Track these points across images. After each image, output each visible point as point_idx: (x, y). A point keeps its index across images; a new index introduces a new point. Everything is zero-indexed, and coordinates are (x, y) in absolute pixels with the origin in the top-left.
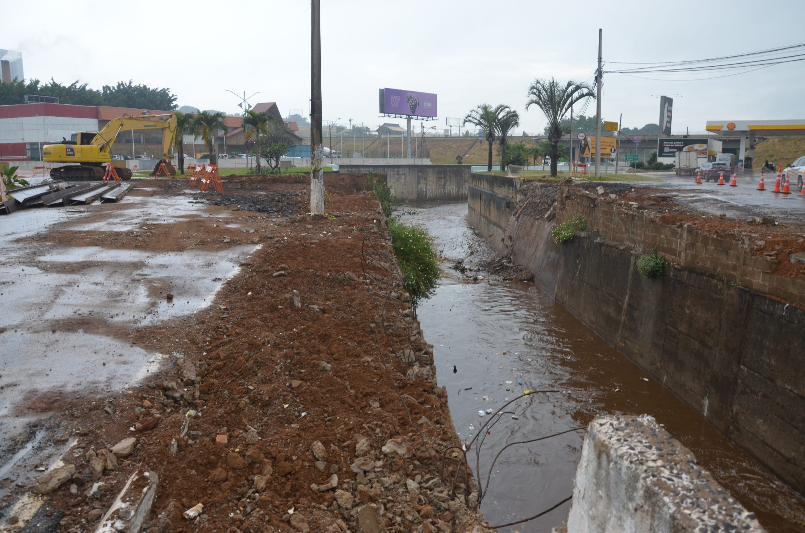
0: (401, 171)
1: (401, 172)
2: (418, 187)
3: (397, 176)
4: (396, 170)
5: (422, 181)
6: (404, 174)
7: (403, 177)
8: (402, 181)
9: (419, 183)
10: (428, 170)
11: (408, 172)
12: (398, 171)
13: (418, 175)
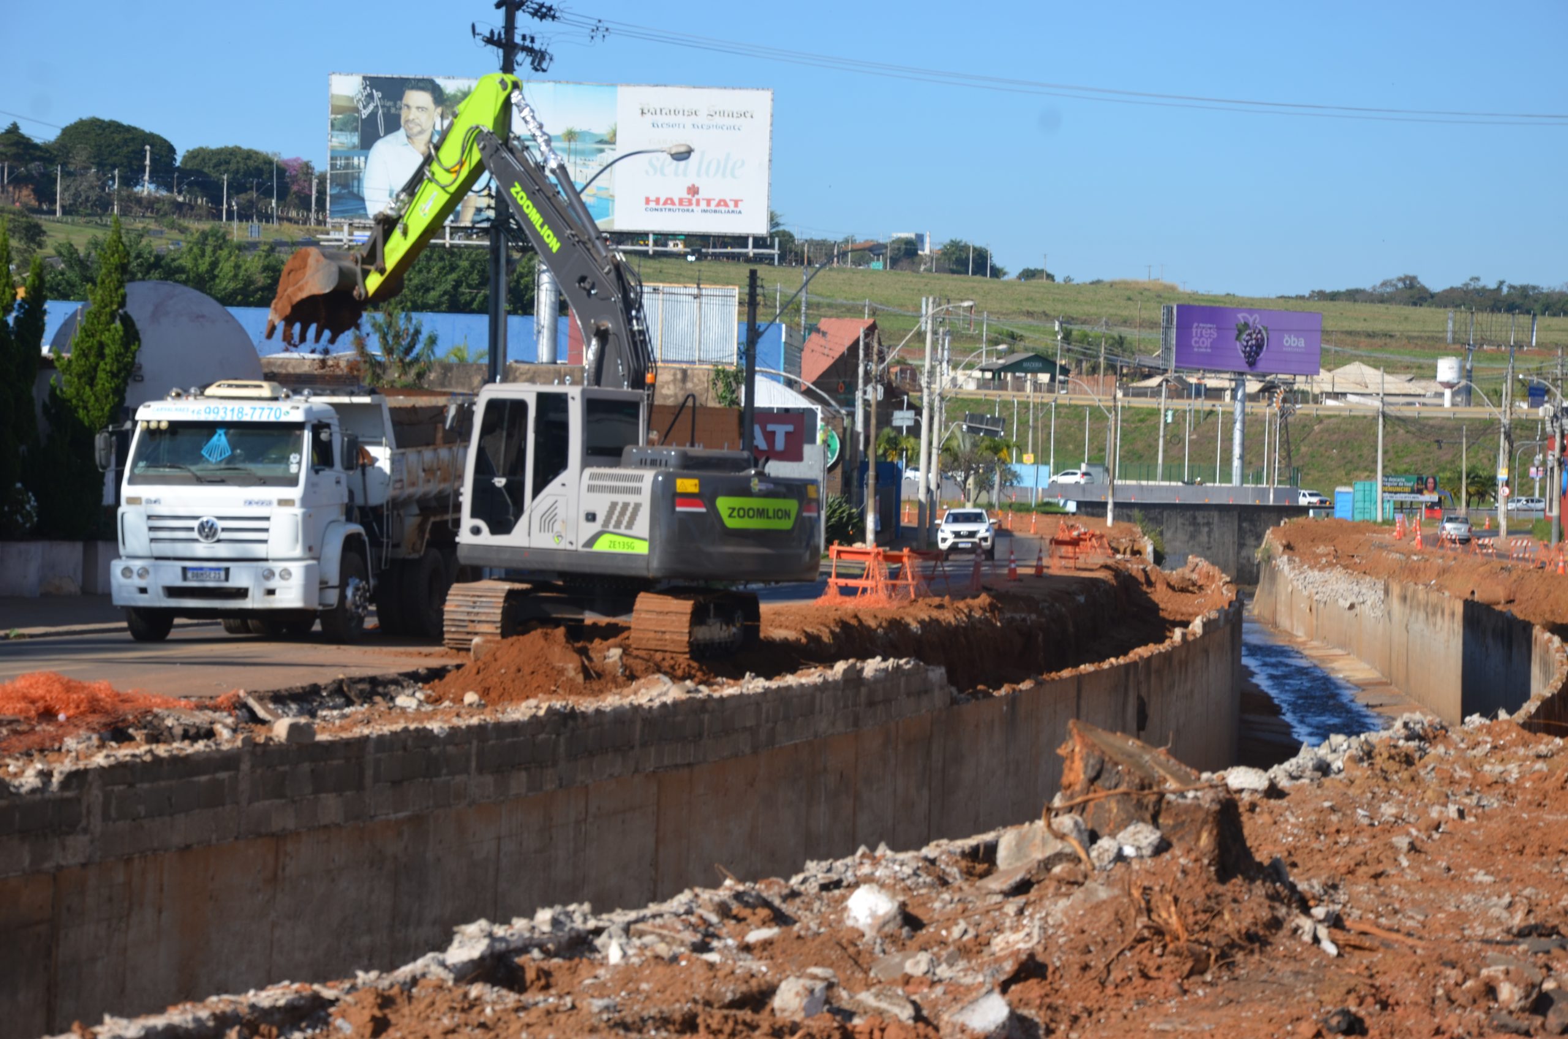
0: (1200, 517)
1: (1200, 520)
2: (1239, 553)
3: (1191, 528)
4: (1188, 514)
5: (1251, 541)
6: (1208, 524)
7: (1205, 529)
8: (1203, 538)
9: (1241, 545)
10: (1264, 515)
11: (1216, 520)
12: (1195, 518)
13: (1240, 528)
